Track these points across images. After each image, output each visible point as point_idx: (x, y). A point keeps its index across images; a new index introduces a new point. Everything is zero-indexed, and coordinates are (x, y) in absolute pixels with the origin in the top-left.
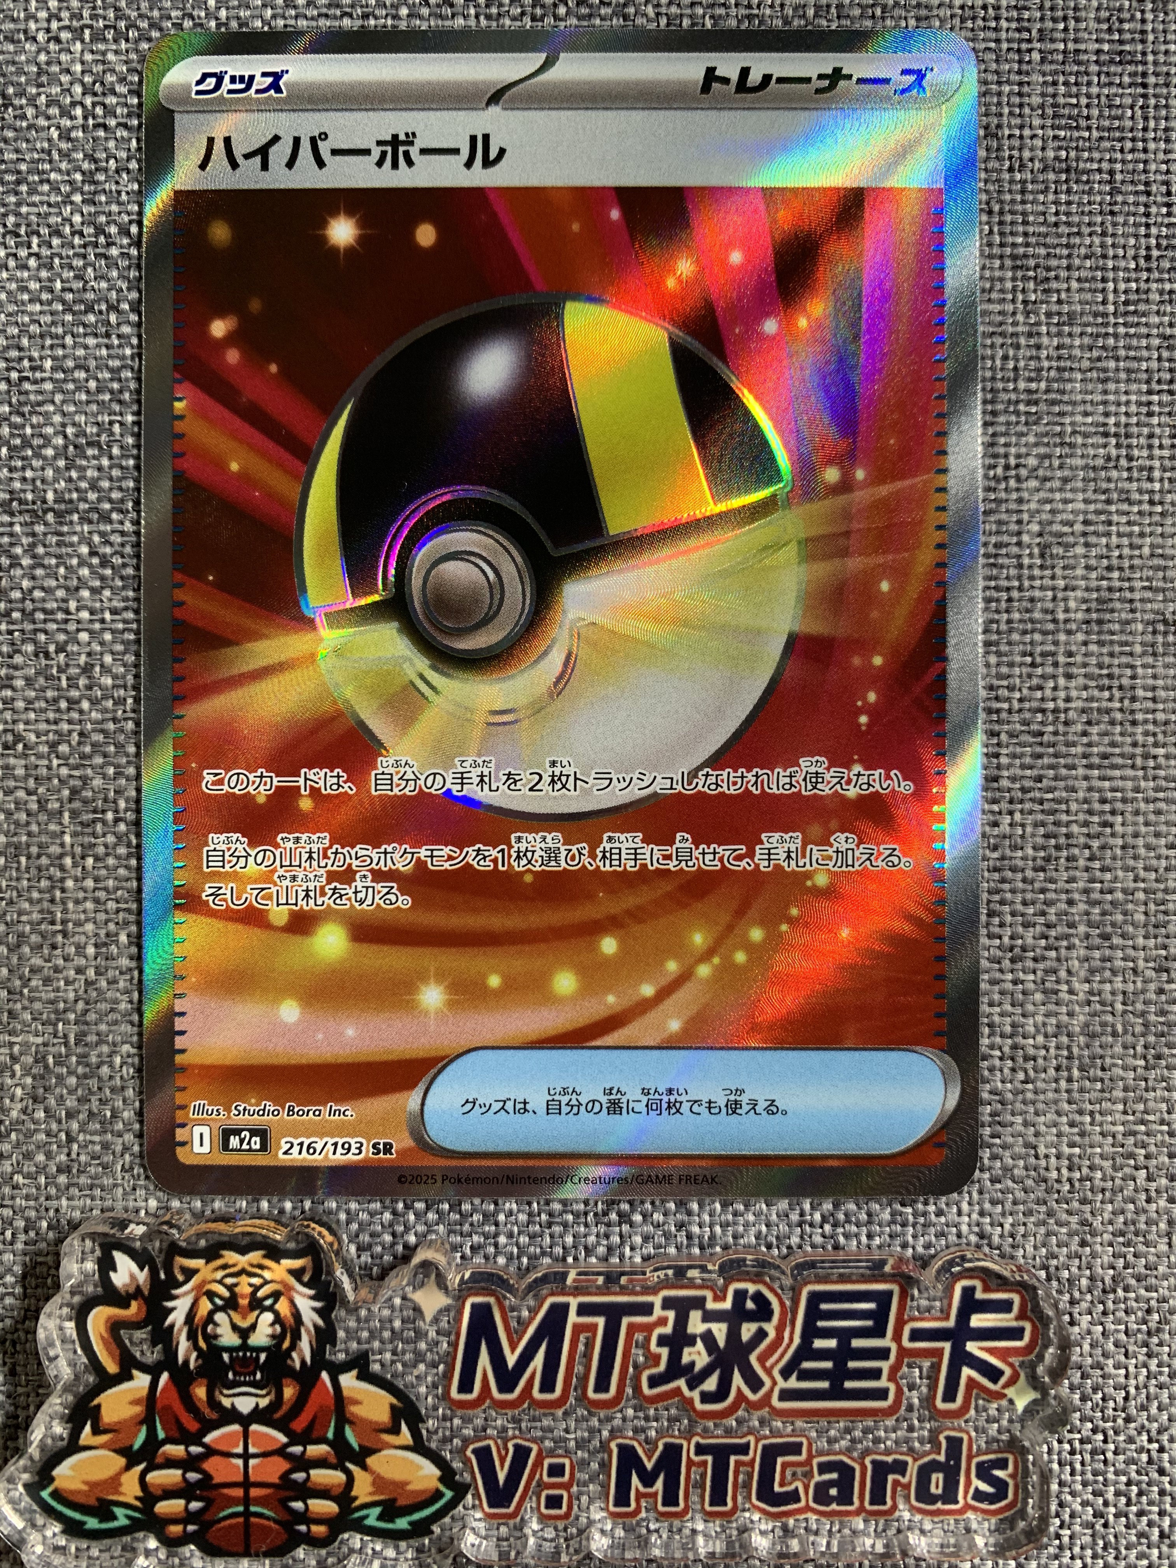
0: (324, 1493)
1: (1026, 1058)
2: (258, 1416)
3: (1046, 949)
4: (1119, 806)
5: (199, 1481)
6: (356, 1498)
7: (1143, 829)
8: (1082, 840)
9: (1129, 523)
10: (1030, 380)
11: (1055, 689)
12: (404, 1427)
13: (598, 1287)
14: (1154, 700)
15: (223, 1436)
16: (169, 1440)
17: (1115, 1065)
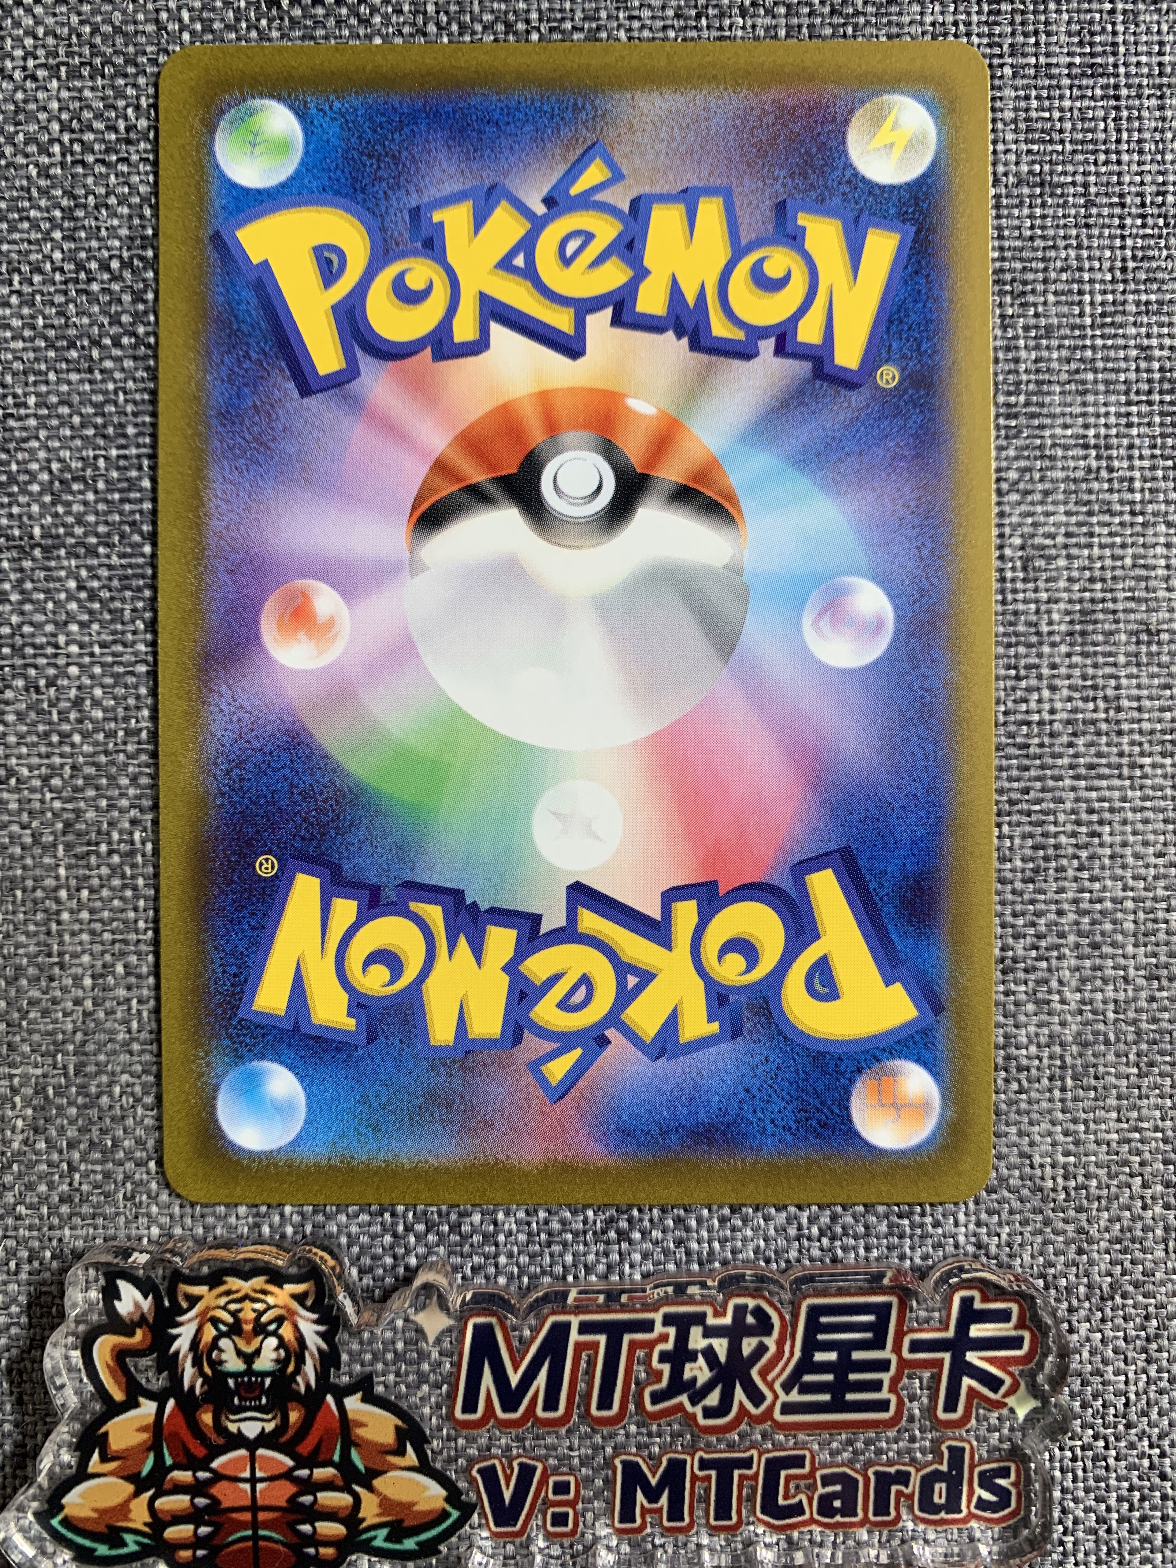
0: (331, 1516)
1: (1020, 1069)
2: (263, 1440)
3: (1036, 959)
4: (1107, 816)
5: (207, 1507)
6: (363, 1520)
7: (1131, 839)
8: (1070, 851)
9: (1111, 534)
10: (1009, 394)
11: (1040, 701)
12: (409, 1448)
13: (598, 1306)
14: (1139, 709)
15: (230, 1461)
16: (175, 1467)
17: (1108, 1073)
